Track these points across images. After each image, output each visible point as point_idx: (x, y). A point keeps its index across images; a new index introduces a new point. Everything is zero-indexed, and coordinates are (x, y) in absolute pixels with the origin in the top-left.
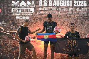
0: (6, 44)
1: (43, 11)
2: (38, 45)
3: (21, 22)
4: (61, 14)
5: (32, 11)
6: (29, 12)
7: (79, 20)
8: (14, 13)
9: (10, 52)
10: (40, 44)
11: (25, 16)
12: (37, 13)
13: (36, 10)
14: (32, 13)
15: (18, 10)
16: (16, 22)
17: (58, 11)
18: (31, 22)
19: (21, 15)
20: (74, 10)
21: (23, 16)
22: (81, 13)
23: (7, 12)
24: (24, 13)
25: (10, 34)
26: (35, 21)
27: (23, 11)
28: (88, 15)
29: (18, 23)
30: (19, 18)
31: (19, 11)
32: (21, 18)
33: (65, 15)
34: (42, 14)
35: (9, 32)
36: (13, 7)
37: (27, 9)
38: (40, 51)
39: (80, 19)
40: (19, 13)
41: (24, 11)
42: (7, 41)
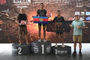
0: (11, 27)
1: (37, 1)
2: (34, 27)
4: (51, 3)
5: (29, 2)
6: (27, 3)
7: (64, 8)
9: (14, 32)
10: (36, 26)
11: (24, 5)
12: (33, 3)
13: (32, 1)
14: (29, 3)
16: (17, 10)
17: (49, 1)
18: (29, 10)
19: (21, 5)
20: (60, 0)
21: (22, 5)
22: (65, 3)
23: (11, 3)
24: (23, 3)
25: (13, 19)
26: (31, 9)
28: (70, 4)
29: (19, 11)
31: (19, 2)
33: (54, 5)
34: (37, 4)
39: (64, 7)
40: (19, 3)
42: (12, 24)
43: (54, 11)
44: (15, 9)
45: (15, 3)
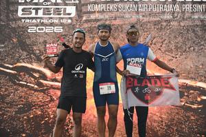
1: (98, 12)
3: (41, 40)
4: (146, 19)
5: (69, 14)
6: (62, 16)
7: (191, 35)
8: (24, 18)
9: (12, 118)
11: (51, 25)
12: (84, 18)
13: (81, 11)
14: (70, 18)
15: (34, 11)
16: (28, 42)
17: (138, 12)
19: (42, 24)
20: (178, 10)
21: (46, 25)
22: (196, 17)
23: (7, 16)
24: (51, 18)
25: (13, 72)
27: (48, 14)
29: (34, 44)
30: (38, 31)
31: (37, 13)
32: (42, 29)
34: (97, 20)
35: (11, 66)
36: (21, 4)
37: (58, 9)
38: (90, 115)
39: (194, 31)
40: (37, 18)
41: (50, 14)
42: (6, 90)
43: (158, 45)
44: (19, 37)
45: (21, 18)
